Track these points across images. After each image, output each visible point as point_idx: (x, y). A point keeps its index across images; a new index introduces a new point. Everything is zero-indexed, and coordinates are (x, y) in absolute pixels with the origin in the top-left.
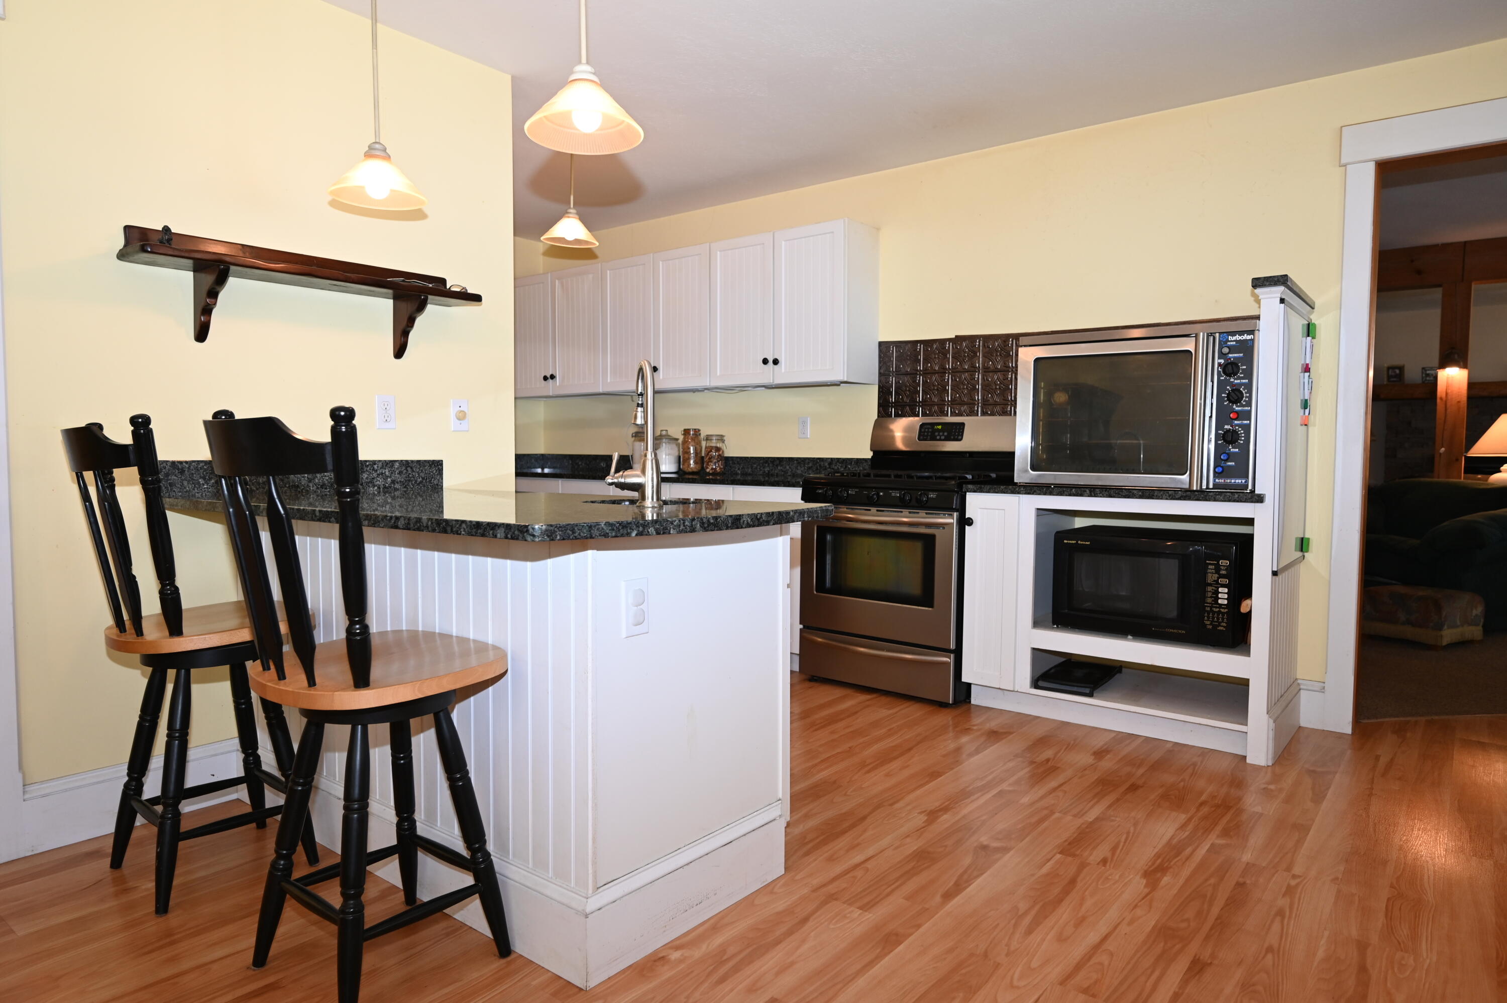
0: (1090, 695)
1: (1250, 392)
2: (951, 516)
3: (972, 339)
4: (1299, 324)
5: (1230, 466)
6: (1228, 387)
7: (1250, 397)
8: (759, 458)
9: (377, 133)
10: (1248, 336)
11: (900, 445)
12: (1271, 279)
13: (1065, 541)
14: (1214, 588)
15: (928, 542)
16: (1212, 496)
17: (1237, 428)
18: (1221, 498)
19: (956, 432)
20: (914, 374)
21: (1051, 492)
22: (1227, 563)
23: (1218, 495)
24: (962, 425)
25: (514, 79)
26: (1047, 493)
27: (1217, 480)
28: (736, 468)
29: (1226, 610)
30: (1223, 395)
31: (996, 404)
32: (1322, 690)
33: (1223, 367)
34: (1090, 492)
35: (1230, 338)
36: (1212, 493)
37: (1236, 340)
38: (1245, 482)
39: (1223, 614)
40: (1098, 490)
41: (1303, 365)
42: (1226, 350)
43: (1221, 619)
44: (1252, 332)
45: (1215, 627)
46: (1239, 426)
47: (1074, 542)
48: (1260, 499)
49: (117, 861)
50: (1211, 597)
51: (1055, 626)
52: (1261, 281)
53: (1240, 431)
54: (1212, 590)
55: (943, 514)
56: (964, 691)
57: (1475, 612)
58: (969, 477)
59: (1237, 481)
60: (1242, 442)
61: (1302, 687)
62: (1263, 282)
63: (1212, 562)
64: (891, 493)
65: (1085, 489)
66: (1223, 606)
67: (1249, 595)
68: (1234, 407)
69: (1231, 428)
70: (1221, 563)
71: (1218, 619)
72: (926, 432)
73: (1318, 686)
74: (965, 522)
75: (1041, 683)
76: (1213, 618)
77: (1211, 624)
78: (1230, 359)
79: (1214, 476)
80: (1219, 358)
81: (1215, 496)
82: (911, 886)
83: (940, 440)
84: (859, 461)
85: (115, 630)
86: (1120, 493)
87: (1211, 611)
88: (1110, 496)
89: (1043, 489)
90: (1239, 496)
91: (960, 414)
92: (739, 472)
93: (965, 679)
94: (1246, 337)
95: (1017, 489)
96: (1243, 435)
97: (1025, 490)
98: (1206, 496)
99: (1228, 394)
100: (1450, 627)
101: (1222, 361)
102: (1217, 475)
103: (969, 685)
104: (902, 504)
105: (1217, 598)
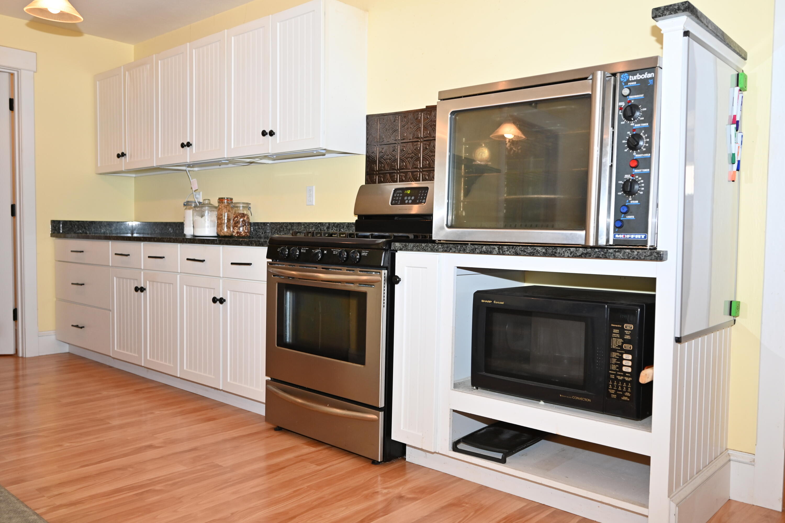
0: (504, 461)
1: (650, 137)
2: (380, 274)
5: (629, 220)
6: (629, 133)
7: (650, 143)
8: (277, 223)
10: (649, 74)
11: (374, 209)
12: (671, 7)
13: (483, 301)
14: (618, 354)
15: (361, 299)
16: (612, 253)
17: (637, 177)
18: (621, 255)
19: (420, 195)
20: (394, 144)
21: (465, 250)
22: (631, 328)
23: (618, 252)
24: (427, 189)
26: (461, 250)
27: (617, 236)
28: (260, 233)
29: (630, 379)
30: (624, 141)
32: (752, 463)
33: (623, 110)
34: (498, 250)
35: (631, 78)
36: (612, 250)
37: (637, 79)
38: (645, 237)
39: (627, 382)
40: (505, 247)
41: (730, 116)
42: (626, 92)
43: (625, 388)
45: (619, 397)
46: (639, 175)
47: (490, 302)
48: (660, 256)
50: (616, 364)
51: (475, 388)
52: (660, 11)
53: (640, 180)
54: (617, 356)
55: (375, 272)
59: (637, 236)
60: (642, 193)
61: (732, 458)
62: (663, 11)
63: (617, 326)
64: (333, 251)
65: (494, 246)
66: (627, 374)
68: (634, 154)
69: (631, 177)
70: (626, 327)
71: (622, 387)
72: (398, 197)
73: (748, 458)
75: (461, 446)
76: (618, 387)
77: (615, 393)
78: (630, 101)
79: (615, 232)
80: (620, 101)
81: (614, 253)
83: (408, 203)
86: (526, 250)
87: (616, 379)
89: (458, 247)
90: (638, 252)
92: (262, 235)
93: (395, 437)
95: (436, 247)
96: (643, 185)
97: (443, 248)
98: (606, 253)
99: (628, 140)
101: (623, 104)
102: (617, 230)
105: (622, 365)
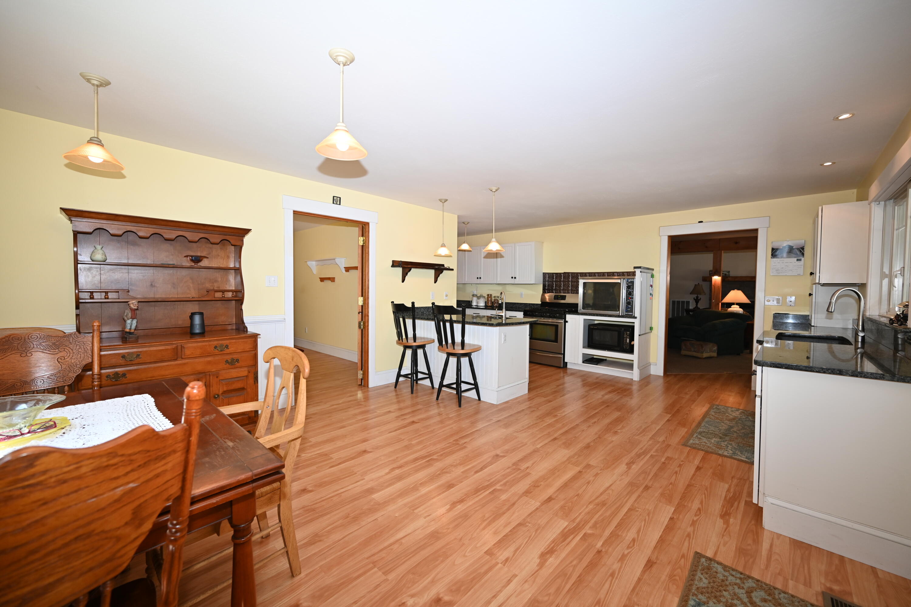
0: (597, 365)
2: (562, 320)
3: (568, 273)
4: (649, 275)
5: (629, 310)
7: (633, 294)
9: (443, 242)
11: (547, 300)
13: (591, 327)
14: (626, 338)
15: (556, 327)
16: (625, 317)
18: (627, 317)
19: (564, 298)
20: (553, 281)
22: (629, 333)
24: (566, 296)
25: (458, 216)
26: (587, 315)
29: (628, 344)
31: (574, 291)
32: (656, 365)
33: (627, 287)
34: (596, 315)
37: (630, 281)
38: (632, 314)
40: (598, 315)
41: (650, 285)
42: (628, 283)
44: (634, 279)
45: (626, 348)
47: (593, 327)
48: (636, 318)
49: (395, 387)
50: (625, 341)
51: (588, 348)
52: (636, 267)
53: (631, 302)
55: (560, 320)
56: (565, 364)
57: (714, 349)
58: (567, 310)
59: (630, 314)
60: (631, 304)
61: (651, 364)
64: (547, 314)
67: (634, 341)
68: (630, 296)
69: (629, 301)
70: (627, 333)
71: (627, 346)
72: (556, 297)
74: (566, 322)
75: (585, 362)
79: (625, 312)
82: (554, 395)
83: (559, 300)
84: (537, 304)
85: (398, 340)
86: (604, 315)
87: (625, 344)
88: (601, 316)
89: (585, 314)
90: (631, 317)
91: (565, 293)
93: (566, 361)
94: (632, 280)
95: (579, 314)
97: (581, 314)
98: (623, 317)
99: (628, 293)
100: (706, 353)
101: (627, 285)
103: (567, 363)
104: (550, 317)
105: (627, 341)
